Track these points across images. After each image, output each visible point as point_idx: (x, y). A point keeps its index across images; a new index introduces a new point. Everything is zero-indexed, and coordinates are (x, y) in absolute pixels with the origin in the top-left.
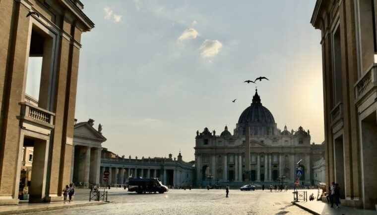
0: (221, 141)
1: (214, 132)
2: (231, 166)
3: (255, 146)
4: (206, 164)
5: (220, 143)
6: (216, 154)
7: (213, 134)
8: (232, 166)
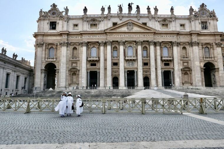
0: (77, 25)
1: (67, 10)
2: (93, 63)
3: (134, 31)
4: (51, 60)
5: (76, 28)
6: (68, 44)
7: (64, 14)
8: (95, 65)
